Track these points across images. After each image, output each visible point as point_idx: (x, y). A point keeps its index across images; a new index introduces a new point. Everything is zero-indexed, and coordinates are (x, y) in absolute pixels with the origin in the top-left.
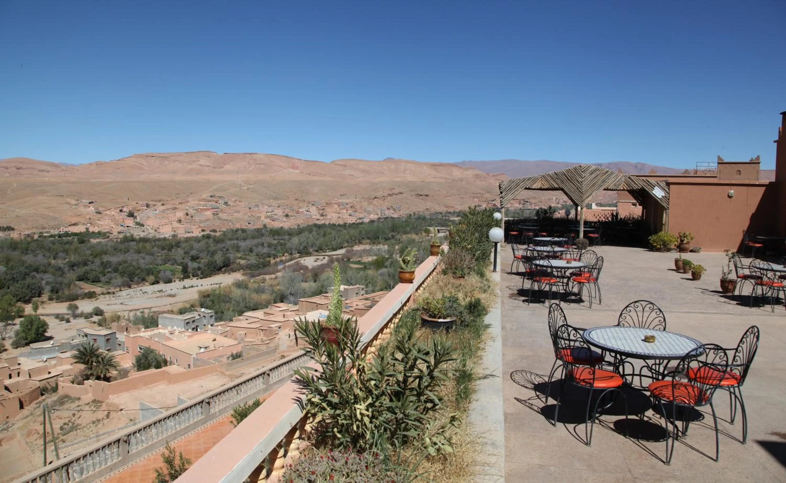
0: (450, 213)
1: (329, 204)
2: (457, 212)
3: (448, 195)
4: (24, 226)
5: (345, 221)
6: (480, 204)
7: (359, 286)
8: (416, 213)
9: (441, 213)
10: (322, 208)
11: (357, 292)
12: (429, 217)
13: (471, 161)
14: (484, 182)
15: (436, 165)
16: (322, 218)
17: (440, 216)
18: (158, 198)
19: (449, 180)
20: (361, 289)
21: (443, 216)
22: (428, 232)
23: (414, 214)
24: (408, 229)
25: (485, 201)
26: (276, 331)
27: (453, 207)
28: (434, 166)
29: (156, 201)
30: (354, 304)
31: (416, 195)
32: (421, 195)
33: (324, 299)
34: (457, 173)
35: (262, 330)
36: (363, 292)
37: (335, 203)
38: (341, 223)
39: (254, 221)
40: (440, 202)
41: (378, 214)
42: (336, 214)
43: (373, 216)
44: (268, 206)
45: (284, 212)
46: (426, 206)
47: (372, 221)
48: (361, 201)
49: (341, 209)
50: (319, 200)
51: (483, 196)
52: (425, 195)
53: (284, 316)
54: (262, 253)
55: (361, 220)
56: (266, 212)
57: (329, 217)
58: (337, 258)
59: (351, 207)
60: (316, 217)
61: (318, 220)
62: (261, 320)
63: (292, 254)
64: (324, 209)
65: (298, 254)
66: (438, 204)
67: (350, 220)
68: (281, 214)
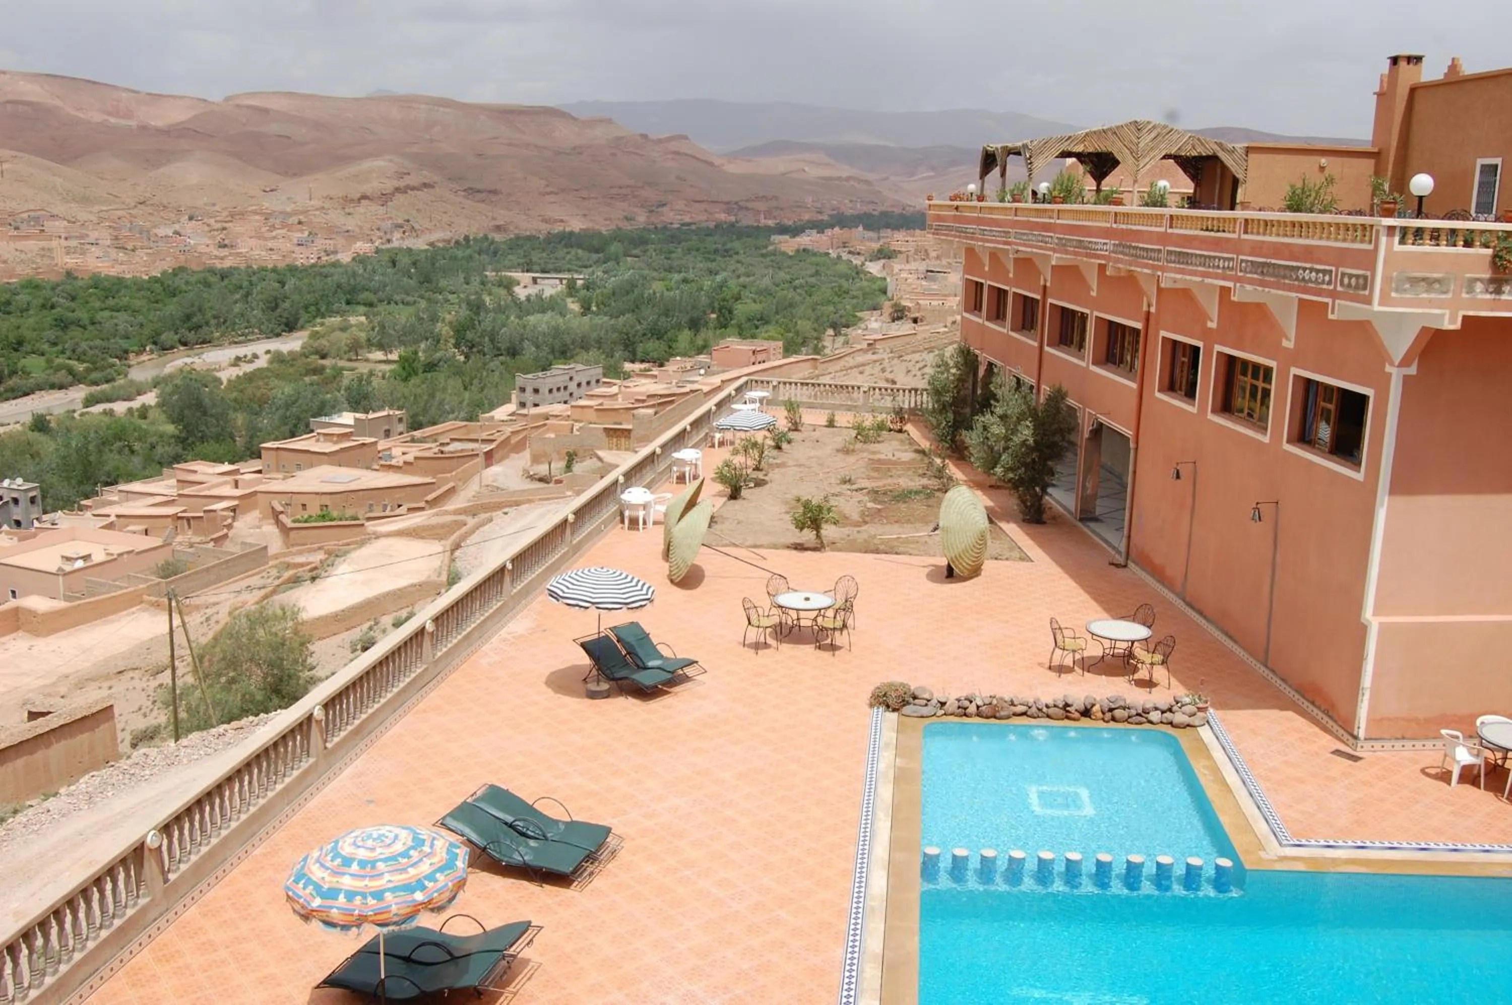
0: (558, 237)
1: (236, 215)
3: (549, 189)
5: (288, 261)
6: (632, 217)
7: (391, 413)
8: (471, 236)
10: (219, 225)
11: (387, 427)
12: (506, 247)
16: (224, 252)
19: (545, 153)
20: (395, 420)
22: (508, 284)
25: (643, 207)
26: (225, 518)
30: (398, 451)
31: (465, 190)
32: (479, 191)
33: (325, 441)
35: (188, 519)
36: (401, 427)
37: (255, 213)
38: (281, 265)
39: (34, 262)
40: (529, 210)
41: (372, 241)
42: (262, 242)
43: (362, 247)
44: (69, 222)
45: (117, 238)
46: (494, 219)
47: (360, 260)
48: (326, 206)
49: (273, 228)
50: (205, 204)
51: (636, 193)
52: (490, 192)
53: (236, 484)
54: (84, 345)
55: (333, 258)
56: (66, 239)
57: (243, 250)
58: (291, 353)
59: (300, 223)
60: (207, 250)
61: (216, 257)
62: (180, 495)
63: (165, 348)
64: (224, 229)
65: (182, 348)
66: (525, 214)
67: (304, 258)
68: (108, 242)
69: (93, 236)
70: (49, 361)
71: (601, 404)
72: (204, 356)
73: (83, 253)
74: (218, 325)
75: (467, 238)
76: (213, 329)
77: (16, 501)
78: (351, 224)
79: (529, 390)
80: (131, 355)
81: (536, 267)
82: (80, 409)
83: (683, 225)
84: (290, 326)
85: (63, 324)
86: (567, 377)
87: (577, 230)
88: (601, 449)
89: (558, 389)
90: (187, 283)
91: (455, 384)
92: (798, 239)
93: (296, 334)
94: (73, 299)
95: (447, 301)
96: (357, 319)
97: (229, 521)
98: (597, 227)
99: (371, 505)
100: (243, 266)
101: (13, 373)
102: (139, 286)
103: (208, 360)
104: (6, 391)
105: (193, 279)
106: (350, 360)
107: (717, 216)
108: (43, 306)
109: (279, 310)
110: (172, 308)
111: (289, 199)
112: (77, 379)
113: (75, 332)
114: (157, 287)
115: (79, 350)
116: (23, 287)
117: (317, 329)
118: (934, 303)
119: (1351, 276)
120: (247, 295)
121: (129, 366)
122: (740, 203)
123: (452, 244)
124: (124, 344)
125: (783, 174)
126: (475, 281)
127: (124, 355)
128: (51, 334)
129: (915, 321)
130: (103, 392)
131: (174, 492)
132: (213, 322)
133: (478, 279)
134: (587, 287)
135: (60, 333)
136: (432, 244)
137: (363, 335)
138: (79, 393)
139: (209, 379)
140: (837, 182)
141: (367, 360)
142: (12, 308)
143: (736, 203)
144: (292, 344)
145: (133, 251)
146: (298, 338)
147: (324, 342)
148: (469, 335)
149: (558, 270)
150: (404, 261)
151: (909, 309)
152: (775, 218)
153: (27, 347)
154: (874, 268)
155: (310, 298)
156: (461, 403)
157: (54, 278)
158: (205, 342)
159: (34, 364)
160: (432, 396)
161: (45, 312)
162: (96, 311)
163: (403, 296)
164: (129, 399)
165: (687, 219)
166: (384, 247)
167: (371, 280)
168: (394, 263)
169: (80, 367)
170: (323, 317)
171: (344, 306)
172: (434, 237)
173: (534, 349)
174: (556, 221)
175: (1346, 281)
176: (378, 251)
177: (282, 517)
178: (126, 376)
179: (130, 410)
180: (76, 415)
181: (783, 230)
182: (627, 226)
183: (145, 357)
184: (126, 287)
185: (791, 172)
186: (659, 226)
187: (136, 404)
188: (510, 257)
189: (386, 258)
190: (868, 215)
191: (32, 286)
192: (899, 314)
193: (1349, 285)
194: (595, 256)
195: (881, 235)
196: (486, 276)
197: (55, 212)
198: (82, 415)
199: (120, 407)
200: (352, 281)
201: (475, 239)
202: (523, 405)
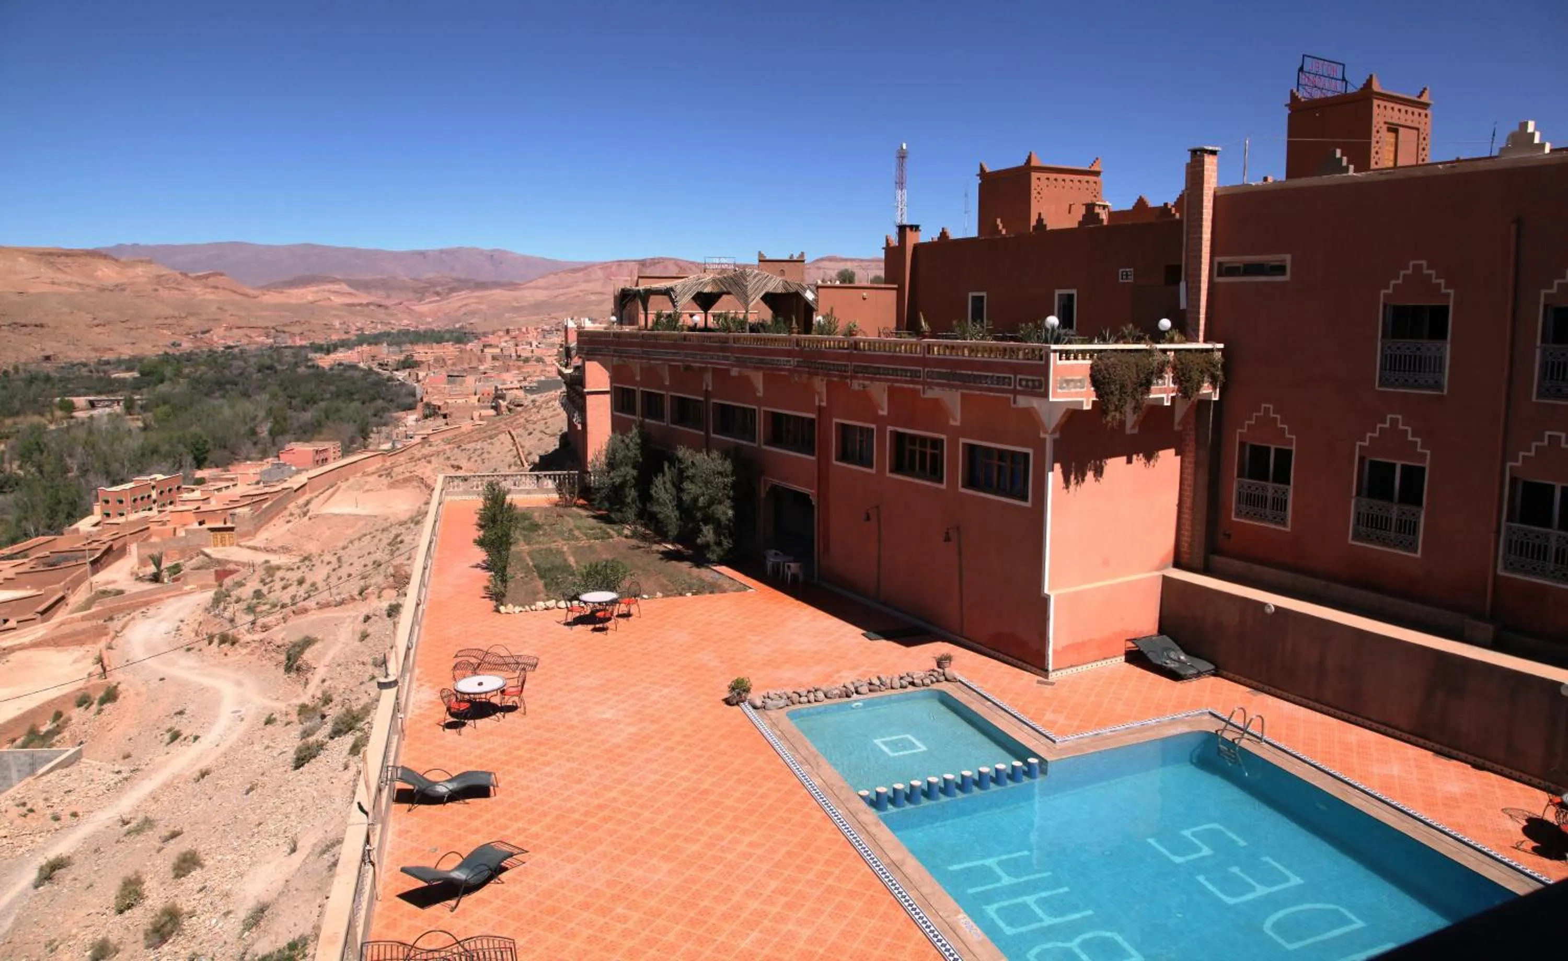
0: (108, 363)
2: (125, 361)
3: (95, 322)
6: (178, 342)
8: (21, 367)
9: (85, 365)
12: (58, 375)
13: (135, 246)
14: (176, 292)
15: (51, 254)
17: (84, 372)
19: (89, 290)
21: (91, 372)
22: (70, 408)
23: (16, 369)
24: (17, 404)
25: (188, 334)
27: (111, 350)
28: (48, 256)
31: (10, 326)
32: (25, 326)
34: (107, 273)
40: (78, 340)
46: (43, 350)
51: (181, 322)
52: (36, 326)
66: (74, 344)
71: (198, 508)
79: (112, 501)
81: (91, 391)
83: (227, 348)
86: (151, 487)
88: (207, 546)
89: (142, 498)
92: (332, 356)
107: (258, 339)
118: (459, 401)
119: (1027, 380)
122: (279, 328)
125: (312, 303)
129: (445, 416)
134: (147, 407)
140: (358, 308)
143: (273, 328)
149: (113, 393)
151: (439, 408)
152: (309, 339)
154: (401, 375)
165: (230, 343)
174: (105, 349)
175: (1024, 383)
181: (318, 348)
182: (174, 351)
185: (320, 301)
186: (205, 350)
190: (388, 334)
192: (432, 412)
193: (1027, 386)
195: (403, 349)
202: (108, 515)
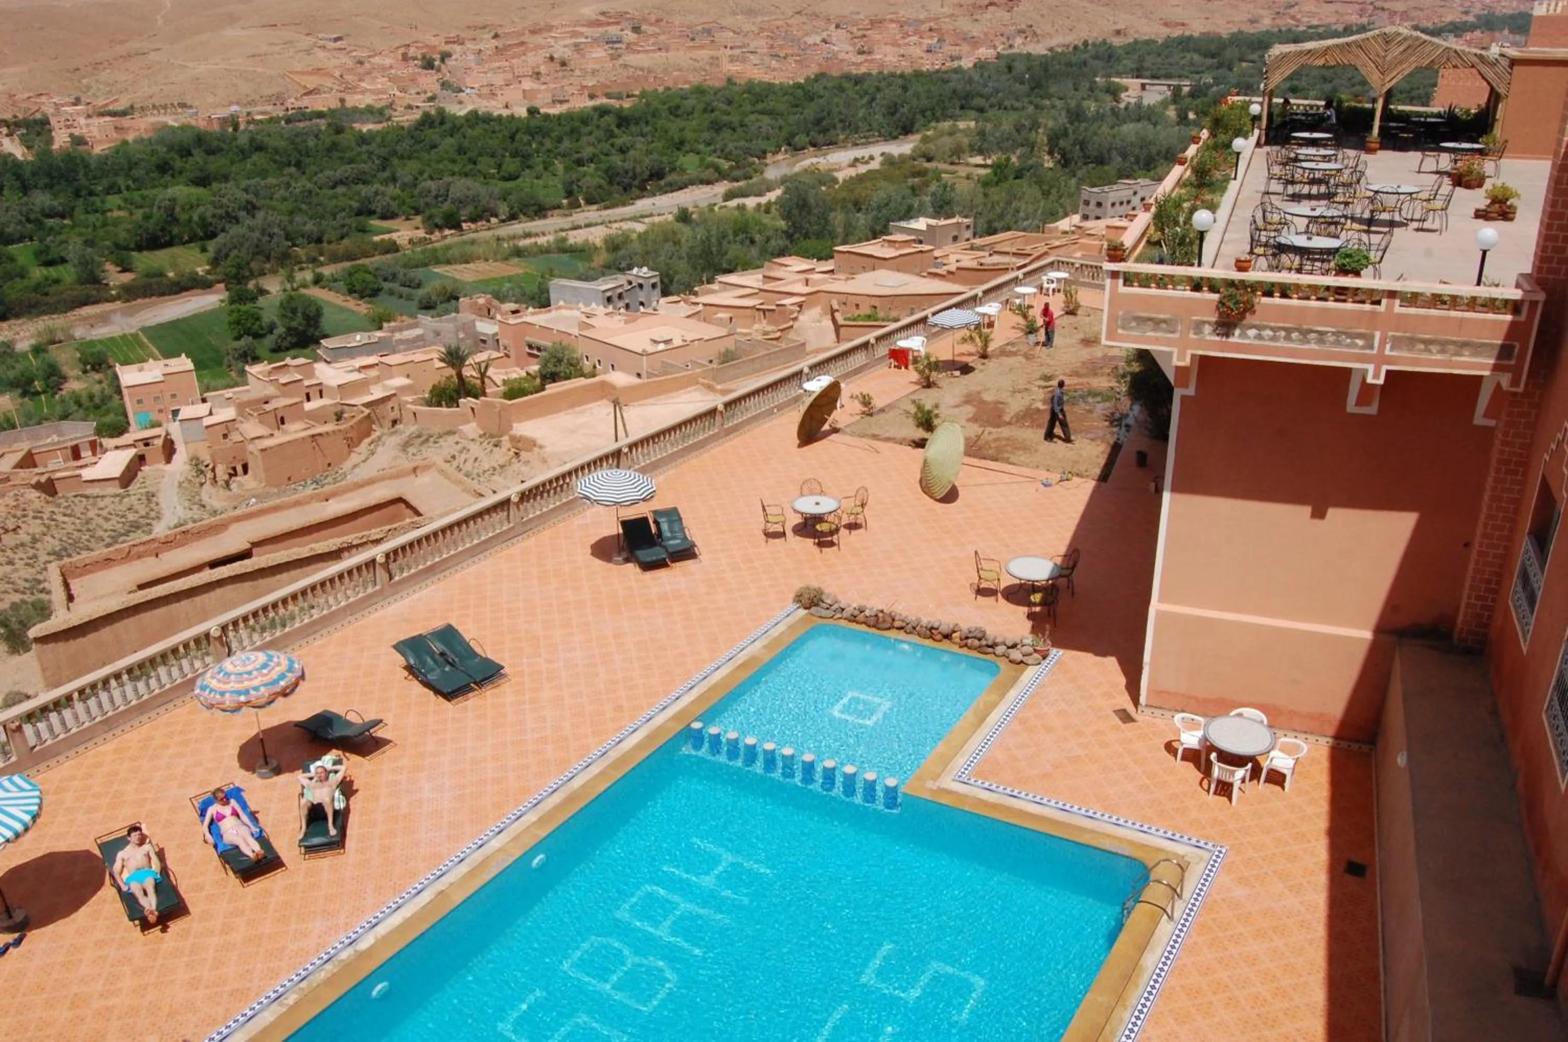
1: (876, 23)
4: (211, 100)
5: (916, 67)
6: (1256, 18)
7: (960, 220)
10: (860, 33)
11: (955, 233)
16: (861, 58)
18: (480, 20)
20: (963, 227)
22: (1118, 90)
25: (1270, 9)
26: (792, 312)
29: (476, 28)
30: (952, 258)
33: (887, 247)
35: (764, 311)
36: (968, 234)
37: (892, 21)
38: (908, 71)
39: (704, 70)
40: (1151, 13)
41: (995, 47)
42: (896, 49)
43: (985, 53)
44: (734, 32)
45: (772, 47)
46: (1115, 23)
47: (980, 66)
48: (956, 12)
49: (907, 35)
50: (852, 13)
53: (807, 282)
54: (731, 146)
55: (956, 64)
56: (731, 48)
57: (878, 57)
58: (901, 156)
59: (931, 30)
60: (846, 57)
61: (854, 64)
62: (761, 290)
63: (797, 149)
64: (864, 36)
65: (811, 149)
66: (1147, 17)
67: (928, 64)
68: (765, 50)
69: (753, 45)
70: (702, 160)
72: (829, 157)
73: (744, 61)
74: (843, 129)
75: (1086, 43)
76: (838, 131)
77: (641, 286)
78: (976, 31)
79: (1093, 203)
80: (769, 155)
81: (1148, 73)
82: (719, 200)
83: (1310, 27)
84: (906, 130)
85: (717, 127)
86: (1131, 192)
87: (1196, 34)
89: (1121, 203)
90: (825, 88)
91: (1035, 192)
93: (911, 137)
94: (730, 103)
95: (1054, 107)
96: (967, 124)
97: (795, 315)
98: (1218, 30)
99: (912, 309)
100: (875, 72)
101: (673, 170)
102: (784, 91)
103: (831, 161)
104: (666, 185)
105: (830, 85)
106: (952, 163)
108: (705, 110)
109: (898, 115)
110: (810, 112)
111: (923, 7)
112: (722, 175)
113: (726, 134)
114: (800, 93)
115: (727, 150)
116: (692, 93)
117: (929, 133)
120: (873, 99)
121: (766, 165)
123: (1071, 49)
124: (762, 144)
126: (1085, 85)
127: (762, 155)
128: (706, 135)
130: (740, 188)
131: (759, 285)
132: (839, 126)
133: (1088, 85)
134: (1192, 95)
135: (714, 135)
136: (1051, 49)
137: (966, 141)
138: (721, 188)
139: (827, 178)
141: (968, 164)
142: (680, 112)
144: (903, 148)
145: (785, 58)
146: (911, 142)
147: (931, 146)
148: (1062, 143)
149: (1168, 76)
150: (1020, 66)
153: (687, 147)
155: (925, 102)
156: (1036, 211)
157: (718, 84)
158: (832, 143)
159: (689, 162)
160: (1009, 203)
161: (706, 116)
162: (747, 116)
163: (1013, 102)
164: (760, 195)
165: (1315, 22)
166: (1005, 52)
167: (985, 86)
168: (1010, 68)
169: (725, 165)
170: (938, 121)
171: (958, 112)
172: (1054, 42)
173: (1120, 159)
174: (1177, 24)
176: (999, 56)
177: (838, 316)
178: (762, 173)
179: (759, 205)
180: (716, 208)
182: (1249, 29)
183: (780, 157)
184: (774, 93)
186: (1284, 29)
187: (763, 200)
188: (1125, 62)
189: (1003, 64)
191: (699, 91)
194: (1210, 61)
196: (1095, 82)
197: (724, 23)
198: (721, 208)
199: (751, 202)
200: (968, 87)
201: (1094, 45)
202: (1085, 217)
